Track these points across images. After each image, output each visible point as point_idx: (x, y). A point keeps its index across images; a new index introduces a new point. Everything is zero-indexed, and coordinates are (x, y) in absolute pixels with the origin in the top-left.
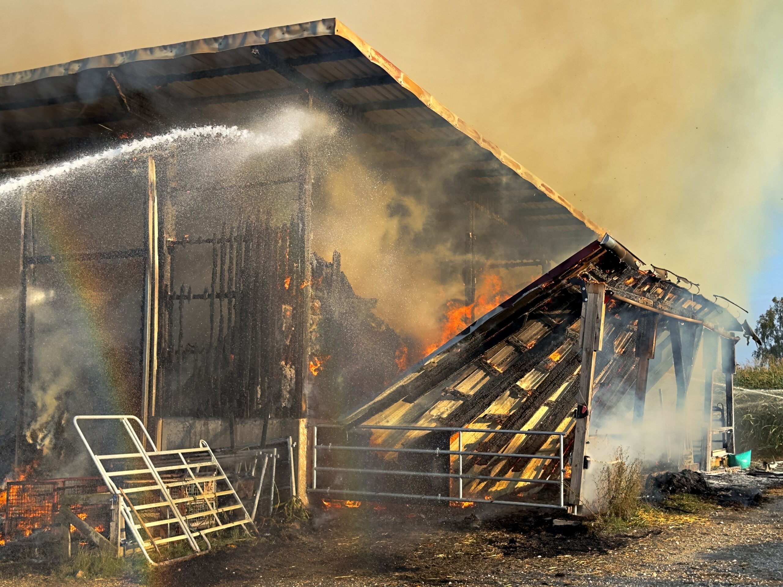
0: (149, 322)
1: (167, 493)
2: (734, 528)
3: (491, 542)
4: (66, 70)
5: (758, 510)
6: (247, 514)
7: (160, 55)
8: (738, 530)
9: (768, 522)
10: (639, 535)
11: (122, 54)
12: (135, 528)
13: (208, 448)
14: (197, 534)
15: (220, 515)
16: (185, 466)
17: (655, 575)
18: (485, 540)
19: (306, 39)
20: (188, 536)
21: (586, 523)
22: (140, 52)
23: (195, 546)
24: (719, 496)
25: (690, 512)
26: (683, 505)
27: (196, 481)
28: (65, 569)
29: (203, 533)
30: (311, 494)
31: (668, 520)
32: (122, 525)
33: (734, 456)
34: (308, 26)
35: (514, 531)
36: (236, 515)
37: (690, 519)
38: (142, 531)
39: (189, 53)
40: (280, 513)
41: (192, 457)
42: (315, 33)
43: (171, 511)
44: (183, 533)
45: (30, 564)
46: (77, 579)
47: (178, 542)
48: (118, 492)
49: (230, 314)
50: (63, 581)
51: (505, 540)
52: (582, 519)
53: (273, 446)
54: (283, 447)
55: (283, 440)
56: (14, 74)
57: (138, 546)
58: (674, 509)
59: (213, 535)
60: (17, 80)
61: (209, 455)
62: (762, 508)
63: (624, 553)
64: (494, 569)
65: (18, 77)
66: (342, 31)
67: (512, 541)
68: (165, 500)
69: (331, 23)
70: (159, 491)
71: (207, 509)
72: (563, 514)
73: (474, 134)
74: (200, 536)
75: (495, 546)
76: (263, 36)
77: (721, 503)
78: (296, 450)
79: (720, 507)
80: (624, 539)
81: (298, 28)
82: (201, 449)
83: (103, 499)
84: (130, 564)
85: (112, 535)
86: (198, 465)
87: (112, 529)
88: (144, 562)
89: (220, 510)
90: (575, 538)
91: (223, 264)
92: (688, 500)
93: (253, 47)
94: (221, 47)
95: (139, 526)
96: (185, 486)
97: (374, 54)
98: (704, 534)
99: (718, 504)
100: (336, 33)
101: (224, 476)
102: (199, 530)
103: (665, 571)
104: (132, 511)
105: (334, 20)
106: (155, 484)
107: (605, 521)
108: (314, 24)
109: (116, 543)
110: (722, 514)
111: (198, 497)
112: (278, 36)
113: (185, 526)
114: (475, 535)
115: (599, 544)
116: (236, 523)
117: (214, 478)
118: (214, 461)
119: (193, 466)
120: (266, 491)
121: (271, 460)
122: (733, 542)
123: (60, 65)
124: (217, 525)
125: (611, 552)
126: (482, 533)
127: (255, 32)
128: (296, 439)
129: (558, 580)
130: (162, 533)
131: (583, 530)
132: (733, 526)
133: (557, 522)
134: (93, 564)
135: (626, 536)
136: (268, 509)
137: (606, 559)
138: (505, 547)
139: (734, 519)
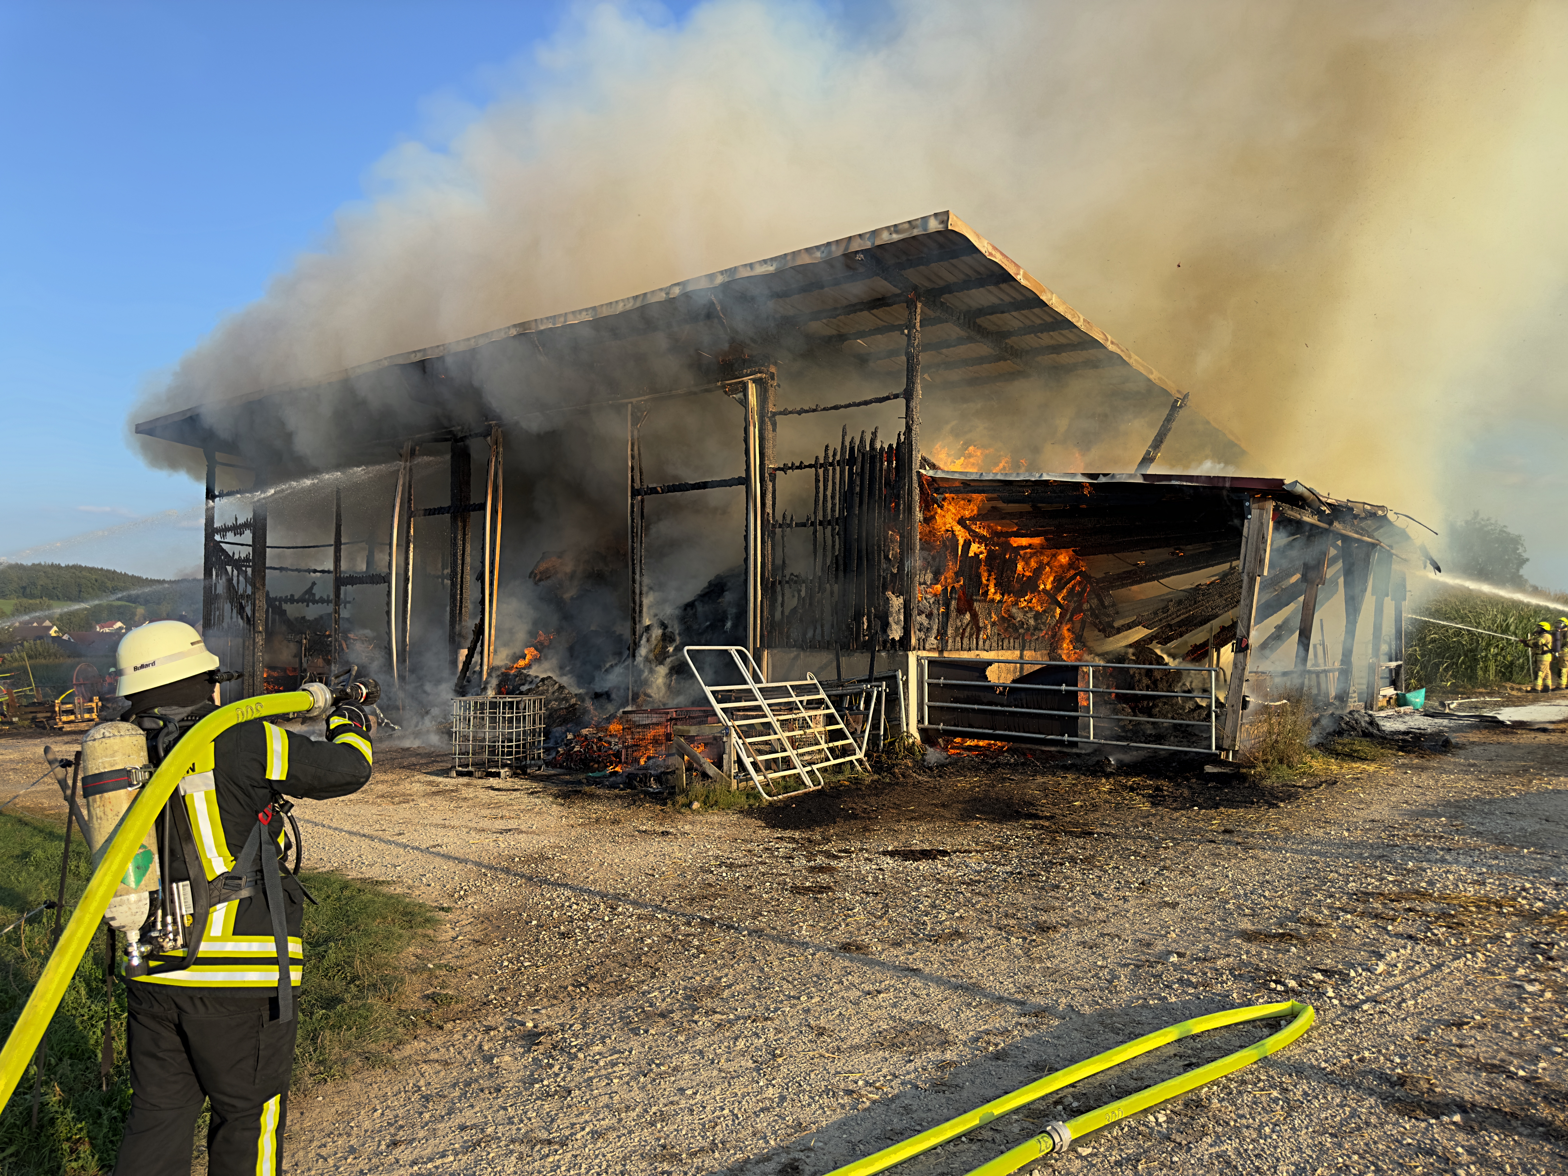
0: (752, 552)
1: (777, 726)
2: (1425, 779)
3: (1132, 789)
4: (667, 294)
5: (1450, 758)
6: (857, 750)
7: (760, 270)
8: (1431, 782)
9: (1466, 772)
10: (1310, 785)
11: (722, 273)
12: (747, 761)
13: (815, 681)
14: (809, 768)
15: (831, 750)
16: (794, 699)
17: (1346, 834)
18: (1125, 787)
19: (914, 237)
20: (802, 771)
21: (1245, 770)
22: (741, 269)
23: (807, 780)
24: (1397, 741)
25: (1366, 759)
26: (1356, 751)
27: (805, 714)
28: (681, 799)
29: (815, 767)
30: (921, 731)
31: (1342, 768)
32: (734, 757)
33: (1404, 695)
34: (919, 222)
35: (1158, 778)
36: (846, 751)
37: (1371, 768)
38: (754, 764)
39: (790, 265)
40: (890, 749)
41: (800, 690)
42: (925, 230)
43: (782, 744)
44: (795, 768)
45: (646, 793)
46: (693, 811)
47: (790, 776)
48: (730, 724)
49: (834, 542)
50: (680, 813)
51: (1149, 787)
52: (1238, 766)
53: (880, 679)
54: (892, 680)
55: (891, 673)
56: (617, 302)
57: (751, 779)
58: (1346, 755)
59: (824, 770)
60: (620, 308)
61: (817, 688)
62: (1454, 755)
63: (1298, 806)
64: (1145, 821)
65: (621, 305)
66: (957, 224)
67: (1158, 789)
68: (776, 733)
69: (944, 217)
70: (769, 724)
71: (818, 743)
72: (1214, 760)
73: (1102, 336)
74: (812, 771)
75: (1138, 794)
76: (869, 239)
77: (1401, 749)
78: (906, 684)
79: (1401, 753)
80: (1293, 790)
81: (907, 226)
82: (809, 682)
83: (715, 731)
84: (744, 798)
85: (725, 768)
86: (805, 698)
87: (725, 762)
88: (757, 796)
89: (831, 745)
90: (1233, 788)
91: (825, 489)
92: (1362, 746)
93: (857, 252)
94: (824, 255)
95: (752, 760)
96: (795, 720)
97: (990, 249)
98: (1392, 785)
99: (1398, 750)
100: (950, 228)
101: (833, 710)
102: (810, 764)
103: (1356, 829)
104: (744, 744)
105: (947, 213)
106: (765, 716)
107: (1268, 769)
108: (925, 219)
109: (730, 776)
110: (1406, 761)
111: (808, 731)
112: (885, 238)
113: (797, 762)
114: (1112, 780)
115: (1264, 795)
116: (848, 759)
117: (821, 712)
118: (822, 695)
119: (801, 698)
120: (875, 726)
121: (879, 694)
122: (1431, 797)
123: (661, 290)
124: (828, 760)
125: (1282, 805)
126: (1120, 778)
127: (860, 235)
128: (906, 673)
129: (1227, 837)
130: (774, 766)
131: (1244, 778)
132: (1424, 776)
133: (1209, 769)
134: (707, 797)
135: (1294, 786)
136: (878, 745)
137: (1279, 814)
138: (1150, 796)
139: (1423, 769)
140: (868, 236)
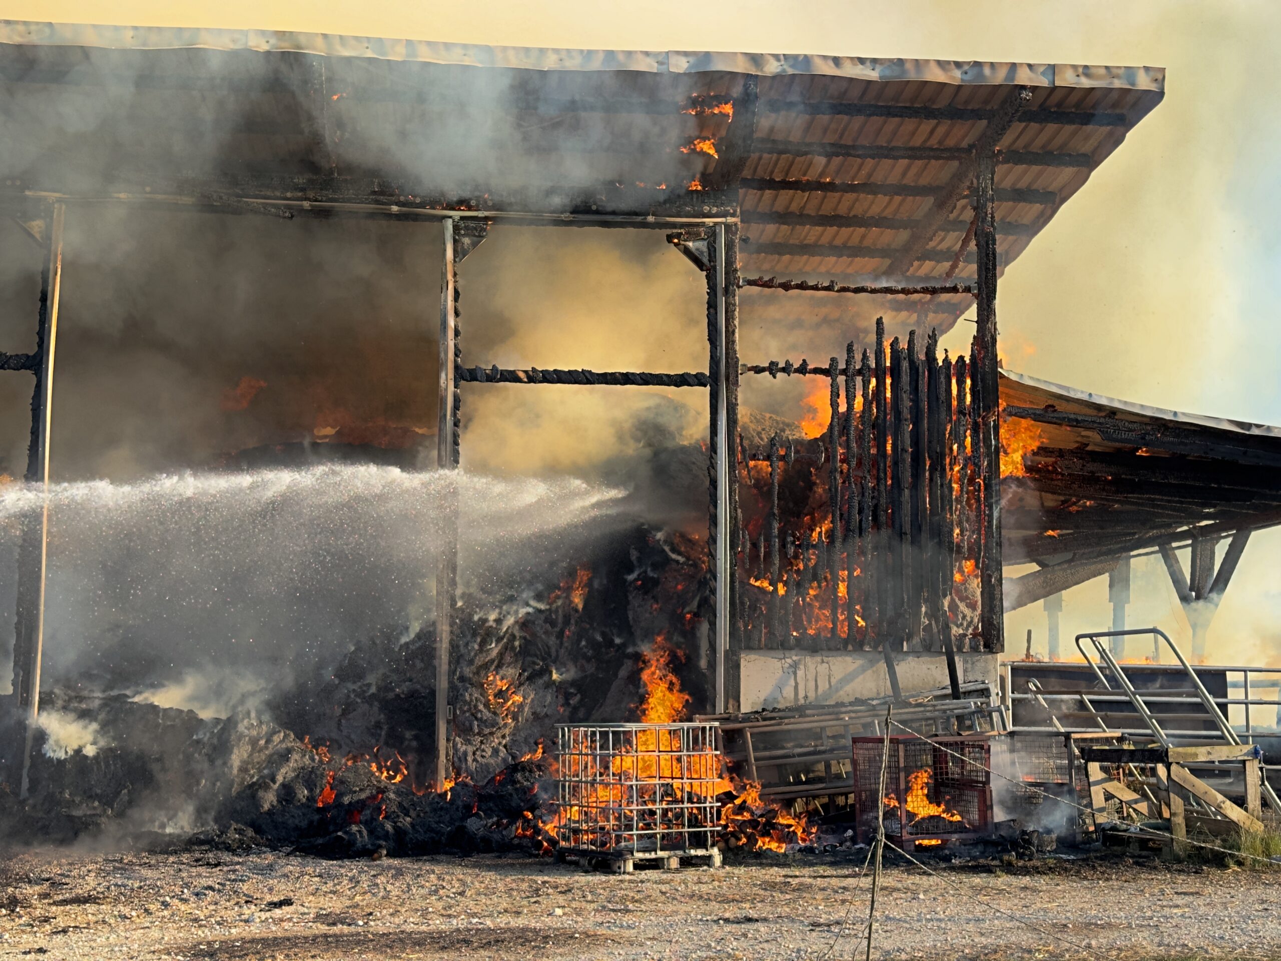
4: (661, 63)
7: (853, 71)
11: (776, 57)
34: (1121, 72)
42: (1130, 84)
69: (1157, 74)
76: (1044, 74)
94: (967, 77)
105: (1162, 70)
108: (1130, 70)
112: (1070, 79)
127: (1030, 66)
140: (1042, 69)
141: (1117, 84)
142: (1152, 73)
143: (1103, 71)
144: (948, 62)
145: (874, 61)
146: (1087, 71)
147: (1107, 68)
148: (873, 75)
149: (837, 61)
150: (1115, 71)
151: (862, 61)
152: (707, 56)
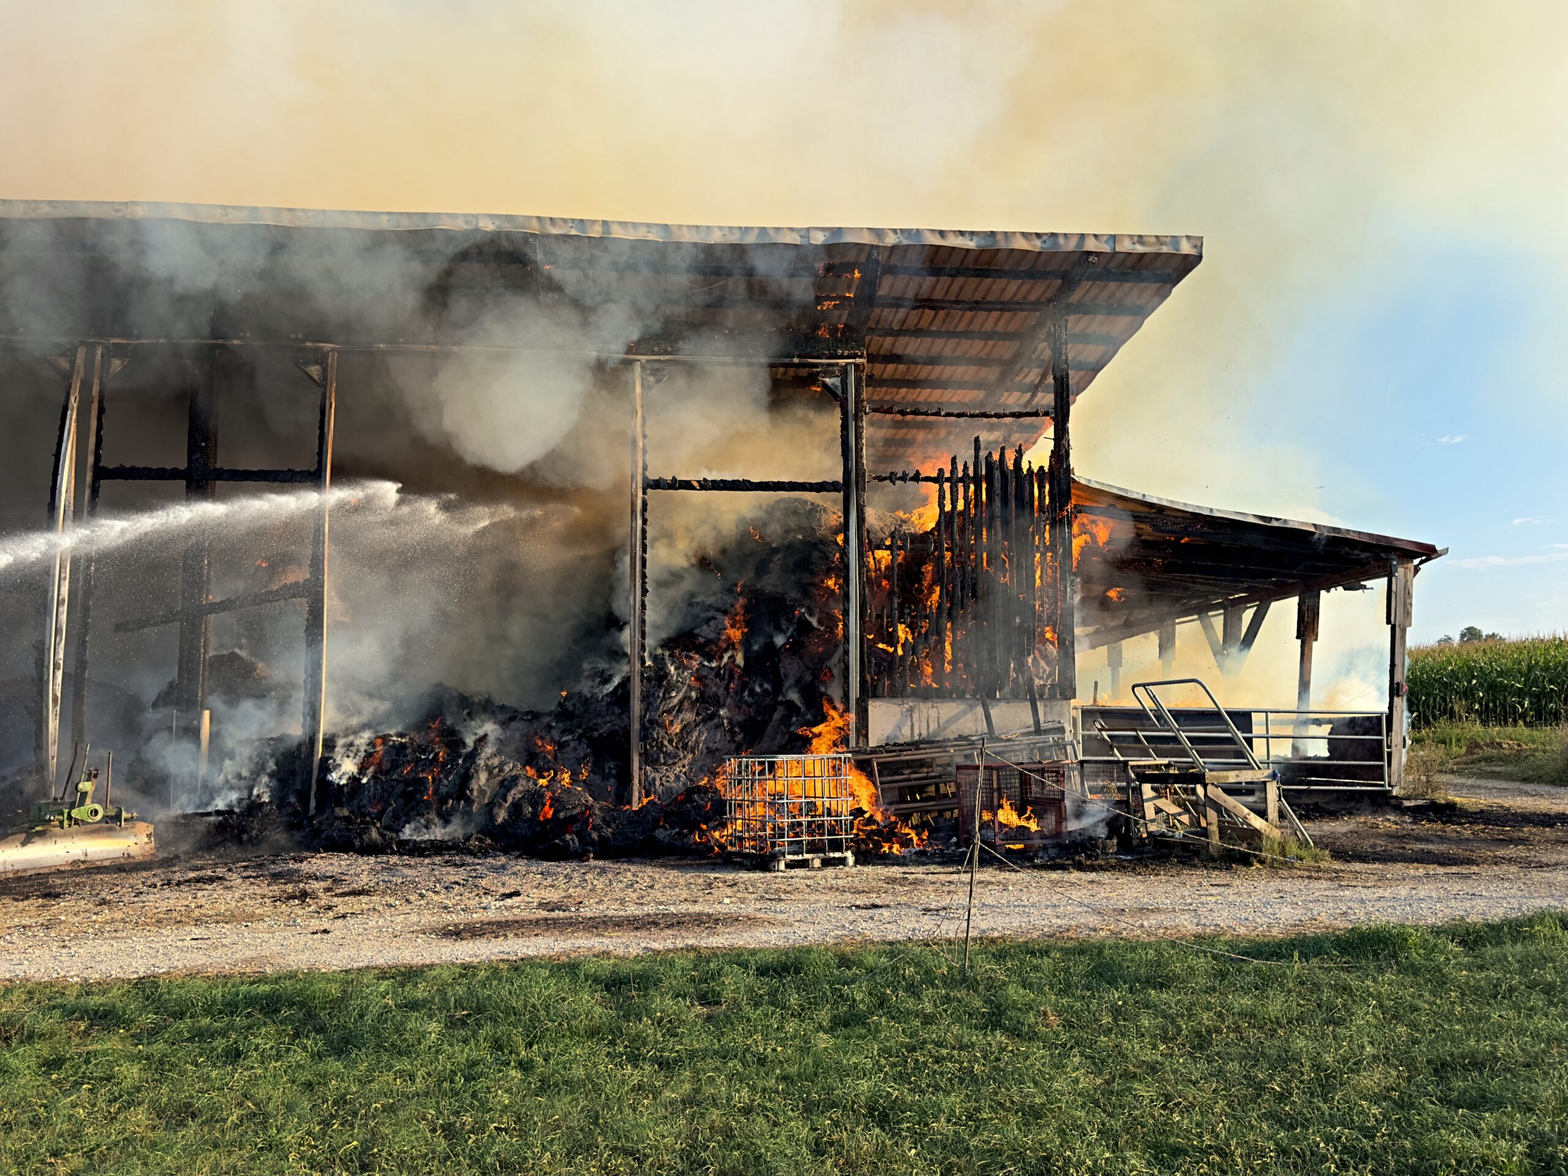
11: (898, 231)
34: (1169, 240)
39: (998, 245)
42: (1175, 249)
56: (712, 228)
60: (716, 238)
65: (719, 234)
69: (1197, 241)
76: (1106, 242)
93: (1093, 253)
94: (1047, 245)
105: (1201, 238)
108: (1176, 238)
112: (1125, 246)
123: (791, 230)
127: (1096, 236)
140: (1105, 238)
141: (1165, 249)
142: (1192, 241)
143: (1153, 240)
144: (1031, 234)
145: (972, 233)
146: (1141, 239)
147: (1157, 237)
148: (970, 244)
149: (942, 233)
150: (1163, 239)
151: (962, 233)
152: (839, 231)
